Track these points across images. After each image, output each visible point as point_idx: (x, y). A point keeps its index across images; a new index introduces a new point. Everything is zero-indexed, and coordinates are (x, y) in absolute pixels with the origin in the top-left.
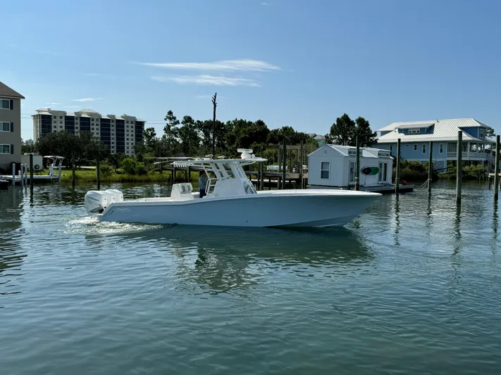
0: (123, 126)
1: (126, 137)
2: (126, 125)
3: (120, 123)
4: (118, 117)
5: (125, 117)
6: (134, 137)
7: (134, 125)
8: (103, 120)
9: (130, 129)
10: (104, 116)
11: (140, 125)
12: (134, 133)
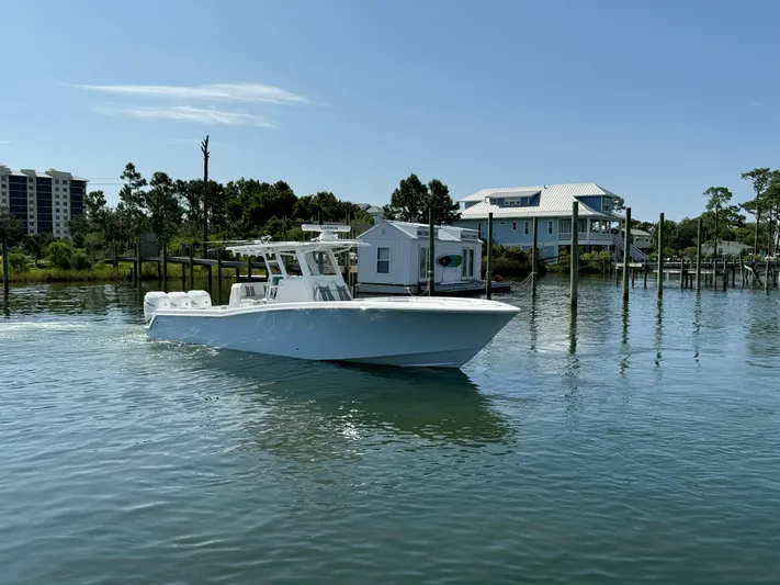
0: (50, 189)
1: (54, 207)
2: (54, 186)
3: (44, 184)
4: (41, 173)
5: (53, 172)
6: (68, 208)
7: (67, 187)
8: (13, 178)
9: (61, 193)
10: (16, 172)
11: (78, 187)
12: (68, 201)
